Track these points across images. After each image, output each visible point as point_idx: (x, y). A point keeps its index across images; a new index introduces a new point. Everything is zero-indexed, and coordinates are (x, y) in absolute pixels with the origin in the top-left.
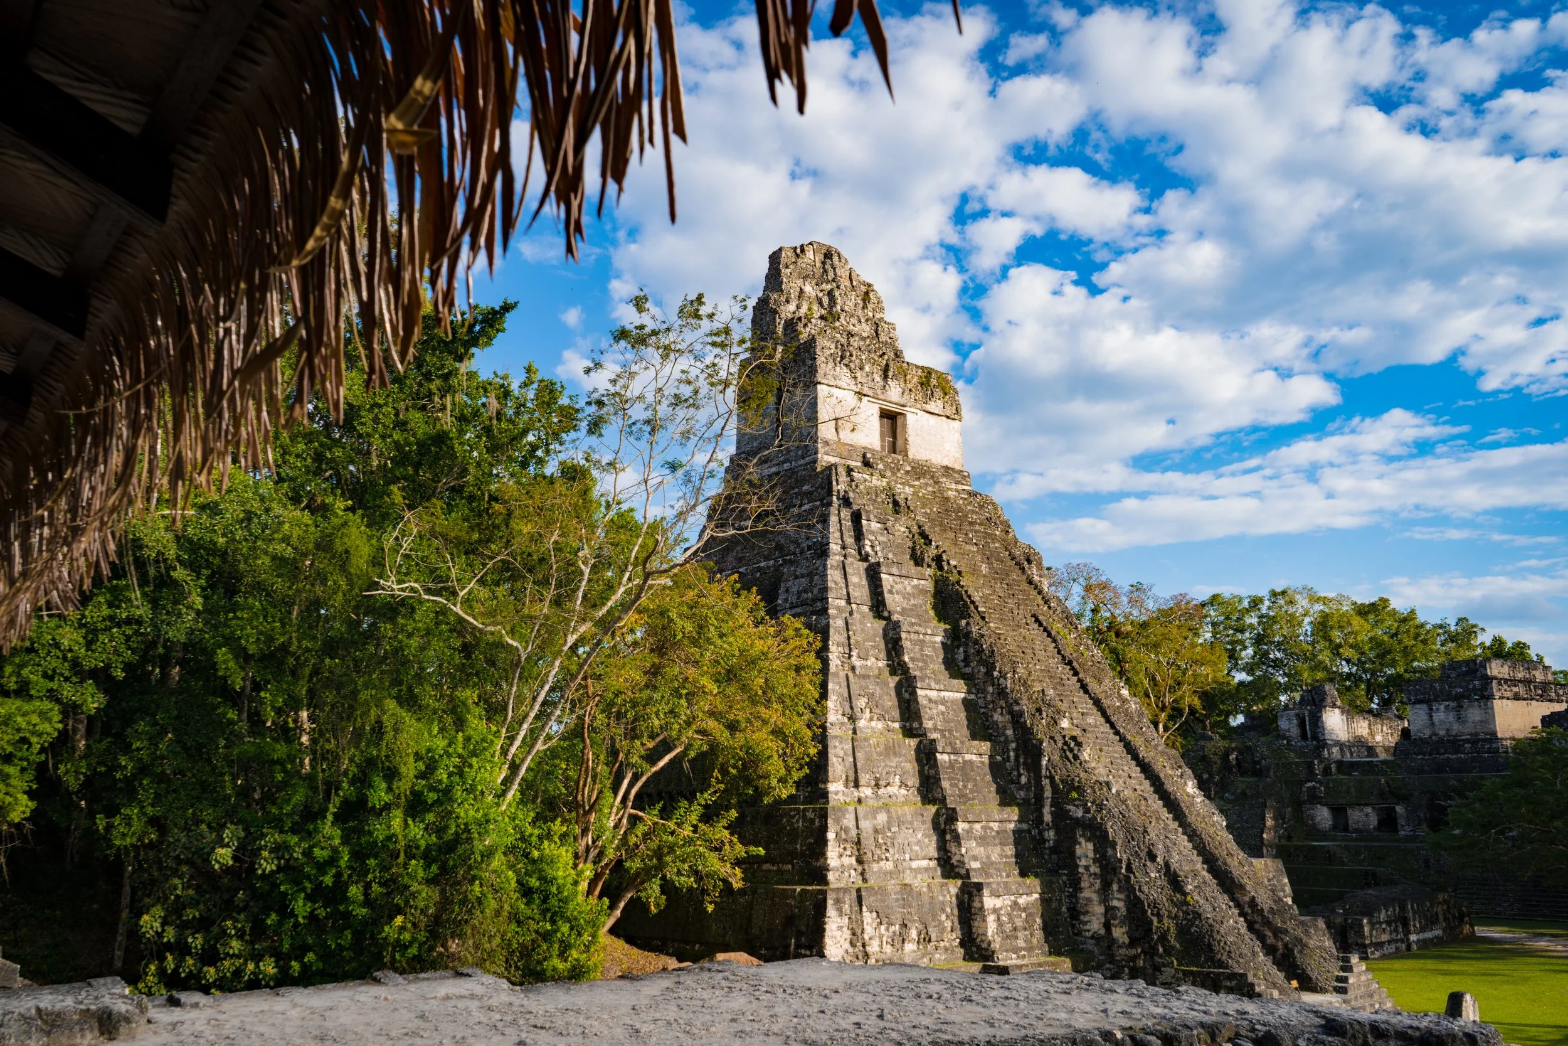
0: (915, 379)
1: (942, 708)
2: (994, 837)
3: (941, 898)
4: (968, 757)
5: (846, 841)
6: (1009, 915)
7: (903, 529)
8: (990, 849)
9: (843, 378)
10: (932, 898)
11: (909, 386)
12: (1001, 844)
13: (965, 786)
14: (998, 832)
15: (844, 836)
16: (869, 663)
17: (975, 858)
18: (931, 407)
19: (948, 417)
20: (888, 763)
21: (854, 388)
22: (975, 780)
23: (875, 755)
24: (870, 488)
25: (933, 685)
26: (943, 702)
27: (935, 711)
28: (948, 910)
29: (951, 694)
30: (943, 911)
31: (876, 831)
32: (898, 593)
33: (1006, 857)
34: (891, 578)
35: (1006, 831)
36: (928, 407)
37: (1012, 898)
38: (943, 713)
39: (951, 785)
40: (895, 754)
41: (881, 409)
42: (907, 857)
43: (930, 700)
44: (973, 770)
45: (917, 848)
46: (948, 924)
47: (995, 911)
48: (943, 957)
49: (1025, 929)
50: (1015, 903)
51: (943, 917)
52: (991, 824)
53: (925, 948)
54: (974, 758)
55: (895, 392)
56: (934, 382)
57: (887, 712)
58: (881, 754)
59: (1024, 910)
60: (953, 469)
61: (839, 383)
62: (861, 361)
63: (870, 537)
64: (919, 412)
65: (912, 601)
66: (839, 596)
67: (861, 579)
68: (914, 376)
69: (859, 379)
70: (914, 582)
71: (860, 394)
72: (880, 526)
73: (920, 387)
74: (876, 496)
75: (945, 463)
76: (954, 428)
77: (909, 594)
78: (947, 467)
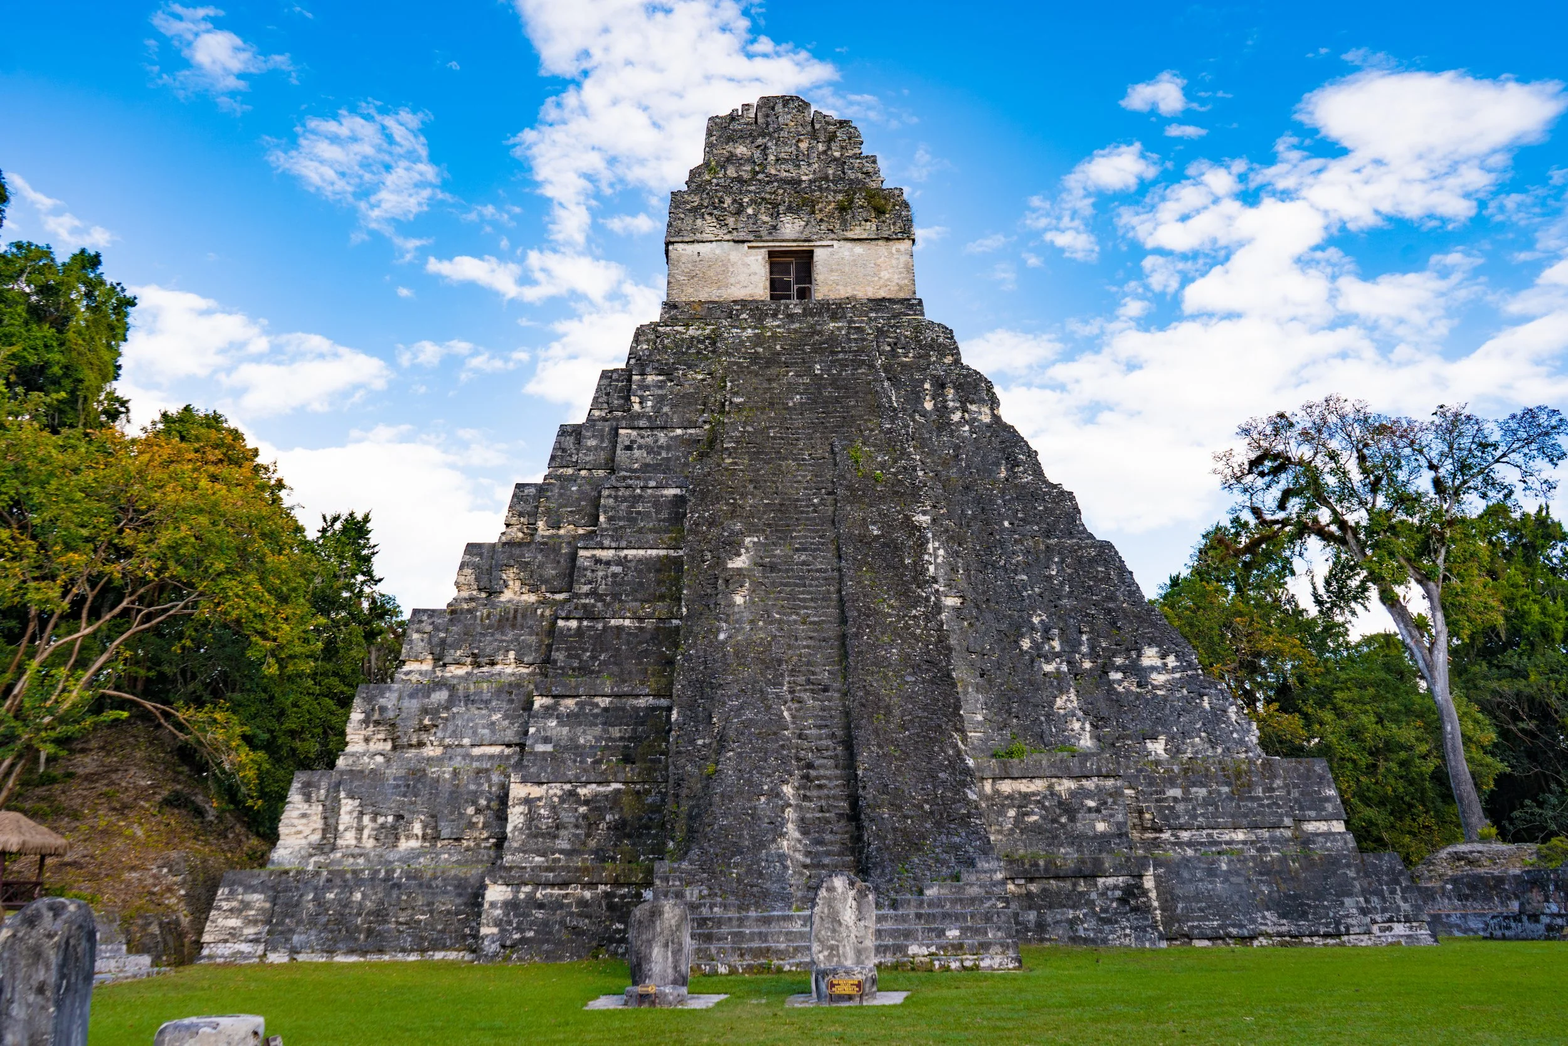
0: (833, 205)
1: (618, 569)
2: (596, 716)
3: (472, 787)
4: (613, 622)
5: (377, 723)
6: (553, 808)
7: (700, 377)
8: (579, 730)
9: (708, 230)
10: (458, 786)
11: (819, 217)
12: (604, 724)
13: (594, 658)
14: (606, 710)
15: (376, 716)
16: (562, 532)
17: (546, 740)
18: (857, 232)
19: (888, 239)
20: (498, 636)
21: (727, 237)
22: (619, 649)
23: (479, 629)
24: (683, 340)
25: (606, 543)
26: (622, 562)
27: (600, 574)
28: (483, 802)
29: (641, 552)
30: (474, 803)
31: (425, 711)
32: (640, 448)
33: (610, 739)
34: (634, 433)
35: (623, 709)
36: (850, 235)
37: (568, 787)
38: (614, 575)
39: (569, 656)
40: (514, 626)
41: (771, 254)
42: (466, 741)
43: (598, 561)
44: (618, 638)
45: (486, 731)
46: (480, 820)
47: (527, 801)
48: (454, 859)
49: (577, 826)
50: (572, 794)
51: (470, 810)
52: (597, 700)
53: (434, 846)
54: (627, 622)
55: (791, 228)
56: (859, 201)
57: (545, 581)
58: (490, 626)
59: (586, 802)
60: (890, 300)
61: (698, 236)
62: (741, 204)
63: (639, 393)
64: (835, 243)
65: (664, 454)
66: (564, 463)
67: (602, 441)
68: (829, 203)
69: (731, 225)
70: (679, 432)
71: (735, 241)
72: (661, 378)
73: (836, 214)
74: (689, 348)
75: (882, 294)
76: (898, 251)
77: (661, 447)
78: (884, 299)
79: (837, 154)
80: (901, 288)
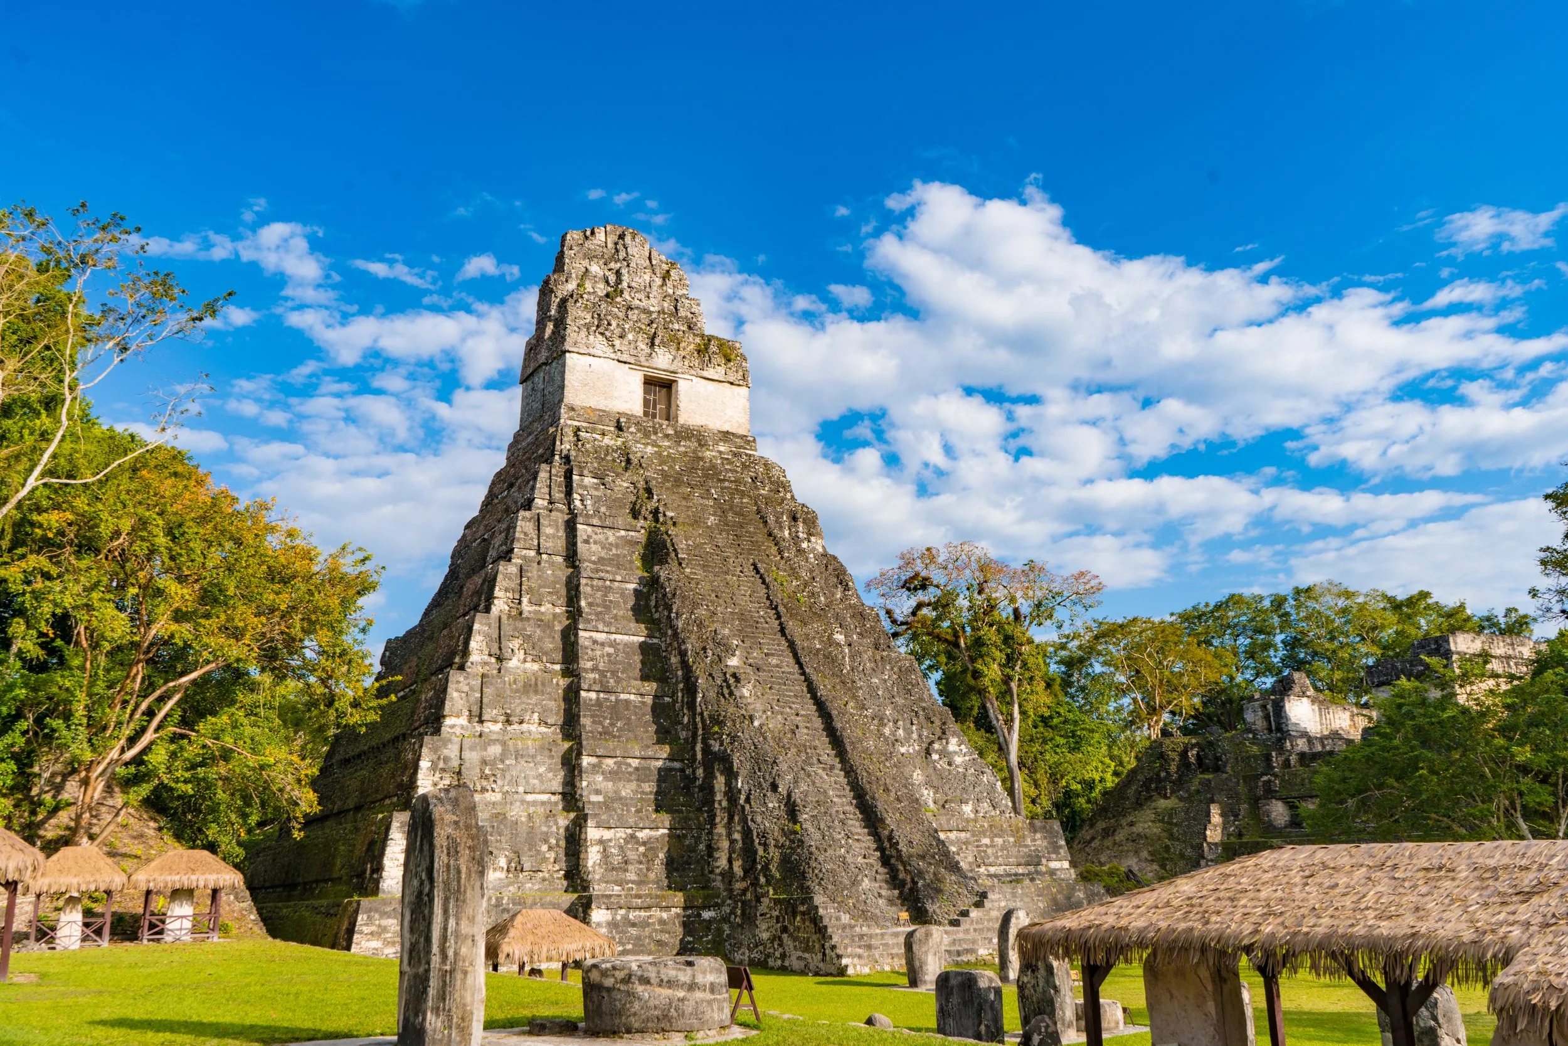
0: (692, 347)
1: (611, 650)
2: (630, 774)
3: (544, 829)
4: (623, 696)
5: (443, 770)
6: (621, 847)
7: (625, 485)
8: (621, 785)
9: (598, 346)
10: (532, 828)
11: (683, 353)
12: (638, 780)
13: (612, 725)
14: (637, 769)
15: (441, 765)
16: (543, 609)
17: (598, 792)
18: (710, 373)
19: (732, 384)
20: (525, 699)
21: (613, 356)
22: (629, 719)
23: (508, 692)
24: (600, 447)
25: (601, 627)
26: (614, 644)
27: (598, 653)
28: (553, 841)
29: (626, 637)
30: (546, 841)
31: (484, 762)
32: (595, 543)
33: (643, 793)
34: (589, 529)
35: (649, 769)
36: (705, 374)
37: (629, 831)
38: (609, 655)
39: (594, 722)
40: (536, 692)
41: (646, 378)
42: (521, 789)
43: (595, 642)
44: (627, 709)
45: (536, 782)
46: (551, 855)
47: (601, 842)
48: (536, 887)
49: (641, 863)
50: (633, 836)
51: (545, 848)
52: (629, 760)
53: (517, 877)
54: (632, 697)
55: (663, 361)
56: (713, 348)
57: (546, 654)
58: (517, 691)
59: (644, 844)
60: (733, 434)
61: (592, 351)
62: (624, 329)
63: (580, 491)
64: (693, 378)
65: (614, 551)
66: (528, 546)
67: (558, 531)
68: (689, 343)
69: (618, 347)
70: (623, 533)
71: (619, 361)
72: (595, 481)
73: (696, 354)
74: (606, 455)
75: (725, 428)
76: (739, 394)
77: (611, 544)
78: (728, 432)
79: (671, 291)
80: (740, 426)
